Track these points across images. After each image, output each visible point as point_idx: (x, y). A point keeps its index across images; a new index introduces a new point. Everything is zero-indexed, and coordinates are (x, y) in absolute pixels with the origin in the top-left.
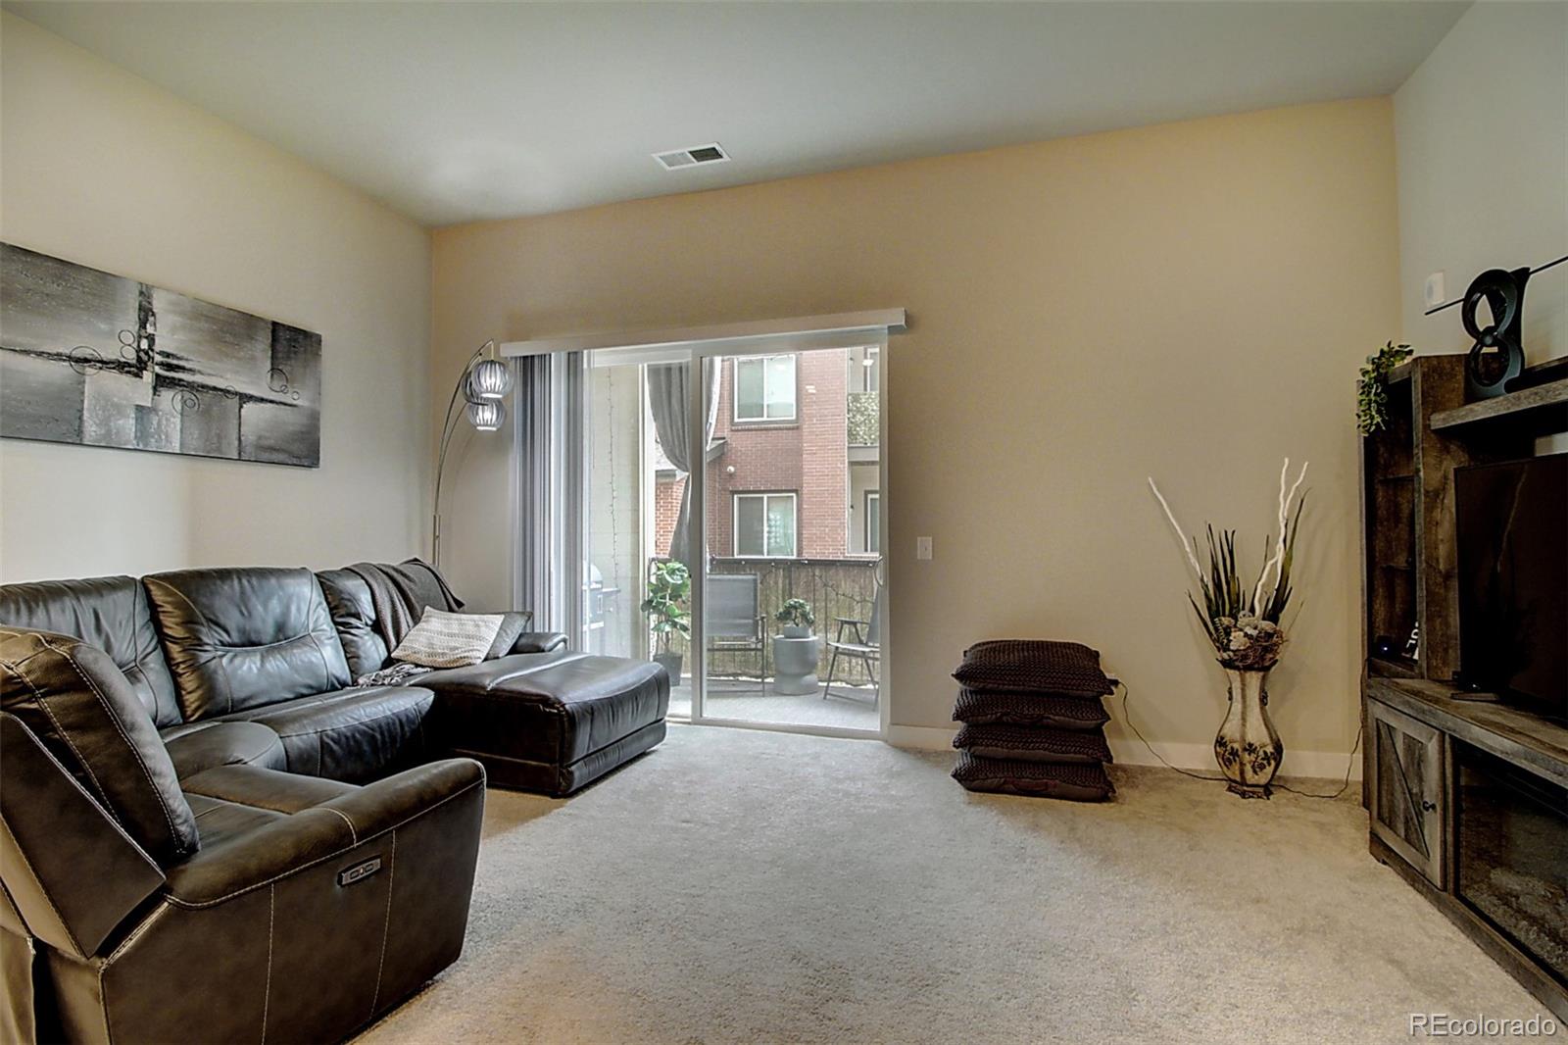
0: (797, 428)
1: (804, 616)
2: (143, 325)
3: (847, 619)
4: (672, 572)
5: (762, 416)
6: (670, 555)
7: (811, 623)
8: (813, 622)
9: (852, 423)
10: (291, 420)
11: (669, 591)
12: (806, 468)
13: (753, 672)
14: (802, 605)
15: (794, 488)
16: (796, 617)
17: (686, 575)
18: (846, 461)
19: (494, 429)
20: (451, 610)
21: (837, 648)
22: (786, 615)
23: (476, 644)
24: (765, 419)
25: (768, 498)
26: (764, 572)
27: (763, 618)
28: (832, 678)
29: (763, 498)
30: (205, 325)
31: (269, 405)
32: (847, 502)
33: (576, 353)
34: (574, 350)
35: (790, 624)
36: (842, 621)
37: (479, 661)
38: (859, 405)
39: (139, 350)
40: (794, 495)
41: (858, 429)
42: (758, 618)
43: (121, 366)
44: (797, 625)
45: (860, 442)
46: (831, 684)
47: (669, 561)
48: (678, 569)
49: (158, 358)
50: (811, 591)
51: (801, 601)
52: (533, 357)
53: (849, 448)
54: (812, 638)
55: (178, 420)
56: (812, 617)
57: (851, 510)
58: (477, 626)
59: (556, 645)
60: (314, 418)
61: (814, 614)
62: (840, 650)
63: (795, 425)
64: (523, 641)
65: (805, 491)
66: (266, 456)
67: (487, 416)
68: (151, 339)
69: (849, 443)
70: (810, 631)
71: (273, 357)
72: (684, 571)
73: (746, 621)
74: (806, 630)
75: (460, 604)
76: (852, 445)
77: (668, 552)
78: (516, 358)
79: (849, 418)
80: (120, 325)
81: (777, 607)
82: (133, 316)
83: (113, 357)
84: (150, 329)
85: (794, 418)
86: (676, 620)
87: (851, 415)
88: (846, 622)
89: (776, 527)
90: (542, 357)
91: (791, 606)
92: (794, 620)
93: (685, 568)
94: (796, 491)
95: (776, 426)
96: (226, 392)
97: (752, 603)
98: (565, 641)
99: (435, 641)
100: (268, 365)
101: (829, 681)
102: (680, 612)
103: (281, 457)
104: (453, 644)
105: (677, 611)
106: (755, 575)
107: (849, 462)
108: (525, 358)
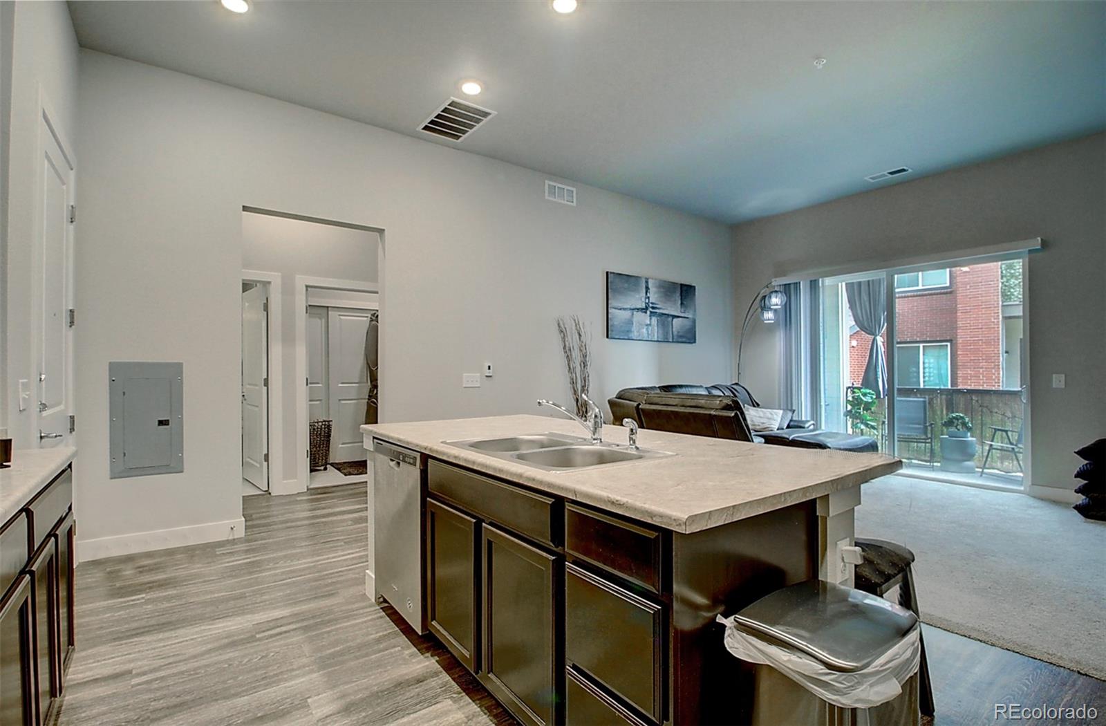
0: (951, 293)
1: (964, 424)
2: (646, 294)
3: (1000, 428)
4: (865, 395)
5: (918, 285)
6: (862, 385)
7: (969, 429)
8: (971, 428)
9: (1006, 286)
10: (687, 323)
11: (863, 406)
12: (960, 324)
13: (923, 458)
14: (962, 418)
15: (948, 338)
16: (958, 425)
17: (874, 397)
18: (1001, 317)
19: (772, 322)
20: (754, 406)
21: (991, 445)
22: (950, 423)
23: (773, 422)
24: (920, 287)
25: (924, 346)
26: (931, 396)
27: (932, 424)
28: (987, 466)
29: (919, 347)
30: (662, 290)
31: (680, 319)
32: (1002, 348)
33: (815, 280)
34: (813, 279)
35: (953, 429)
36: (995, 429)
37: (776, 430)
38: (1013, 271)
39: (646, 303)
40: (949, 344)
41: (1012, 290)
42: (928, 424)
43: (642, 309)
44: (959, 430)
45: (1015, 301)
46: (985, 471)
47: (862, 388)
48: (869, 393)
49: (651, 305)
50: (969, 410)
51: (962, 415)
52: (789, 284)
53: (1003, 306)
54: (970, 439)
55: (656, 328)
56: (970, 425)
57: (1005, 355)
58: (771, 414)
59: (810, 426)
60: (694, 321)
61: (972, 424)
62: (994, 447)
63: (949, 290)
64: (792, 423)
65: (960, 341)
66: (680, 340)
67: (769, 316)
68: (649, 298)
69: (1003, 303)
70: (969, 434)
71: (681, 299)
72: (873, 394)
73: (919, 426)
74: (966, 434)
75: (758, 405)
76: (1005, 304)
77: (860, 383)
78: (780, 285)
79: (1002, 283)
80: (641, 295)
81: (942, 419)
82: (644, 291)
83: (640, 307)
84: (648, 295)
85: (948, 285)
86: (869, 422)
87: (1005, 279)
88: (999, 430)
89: (930, 368)
90: (796, 284)
91: (954, 418)
92: (956, 427)
93: (873, 393)
94: (950, 341)
95: (930, 292)
96: (668, 315)
97: (922, 415)
98: (814, 424)
99: (754, 420)
100: (680, 302)
101: (984, 467)
102: (870, 418)
103: (684, 340)
104: (762, 421)
105: (868, 418)
106: (925, 398)
107: (1003, 317)
108: (785, 285)
